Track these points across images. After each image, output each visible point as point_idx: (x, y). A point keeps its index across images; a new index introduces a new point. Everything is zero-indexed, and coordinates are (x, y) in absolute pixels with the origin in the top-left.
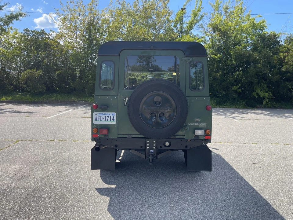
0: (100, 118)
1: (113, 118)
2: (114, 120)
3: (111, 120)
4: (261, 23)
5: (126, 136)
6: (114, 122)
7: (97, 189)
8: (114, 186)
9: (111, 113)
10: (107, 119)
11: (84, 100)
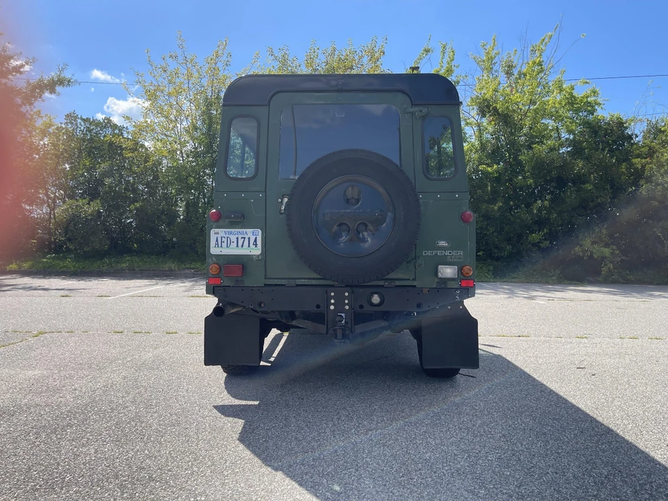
0: (226, 243)
1: (256, 240)
2: (256, 245)
3: (249, 246)
4: (587, 97)
5: (283, 282)
6: (257, 251)
7: (215, 407)
8: (256, 403)
9: (249, 231)
10: (240, 244)
11: (192, 269)
